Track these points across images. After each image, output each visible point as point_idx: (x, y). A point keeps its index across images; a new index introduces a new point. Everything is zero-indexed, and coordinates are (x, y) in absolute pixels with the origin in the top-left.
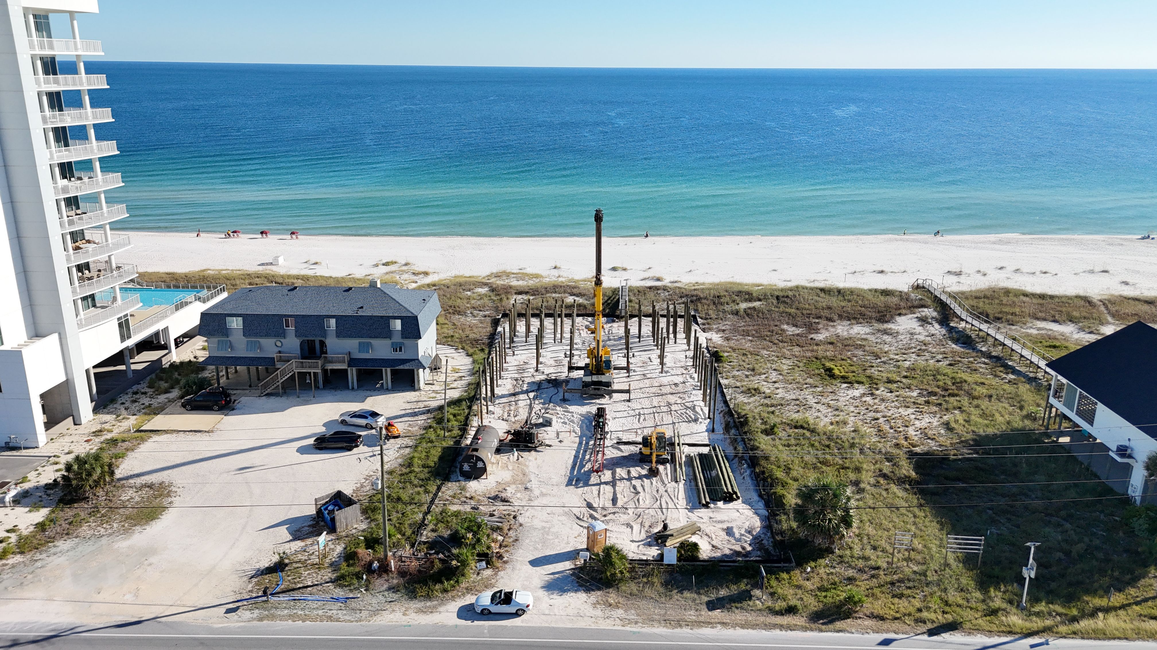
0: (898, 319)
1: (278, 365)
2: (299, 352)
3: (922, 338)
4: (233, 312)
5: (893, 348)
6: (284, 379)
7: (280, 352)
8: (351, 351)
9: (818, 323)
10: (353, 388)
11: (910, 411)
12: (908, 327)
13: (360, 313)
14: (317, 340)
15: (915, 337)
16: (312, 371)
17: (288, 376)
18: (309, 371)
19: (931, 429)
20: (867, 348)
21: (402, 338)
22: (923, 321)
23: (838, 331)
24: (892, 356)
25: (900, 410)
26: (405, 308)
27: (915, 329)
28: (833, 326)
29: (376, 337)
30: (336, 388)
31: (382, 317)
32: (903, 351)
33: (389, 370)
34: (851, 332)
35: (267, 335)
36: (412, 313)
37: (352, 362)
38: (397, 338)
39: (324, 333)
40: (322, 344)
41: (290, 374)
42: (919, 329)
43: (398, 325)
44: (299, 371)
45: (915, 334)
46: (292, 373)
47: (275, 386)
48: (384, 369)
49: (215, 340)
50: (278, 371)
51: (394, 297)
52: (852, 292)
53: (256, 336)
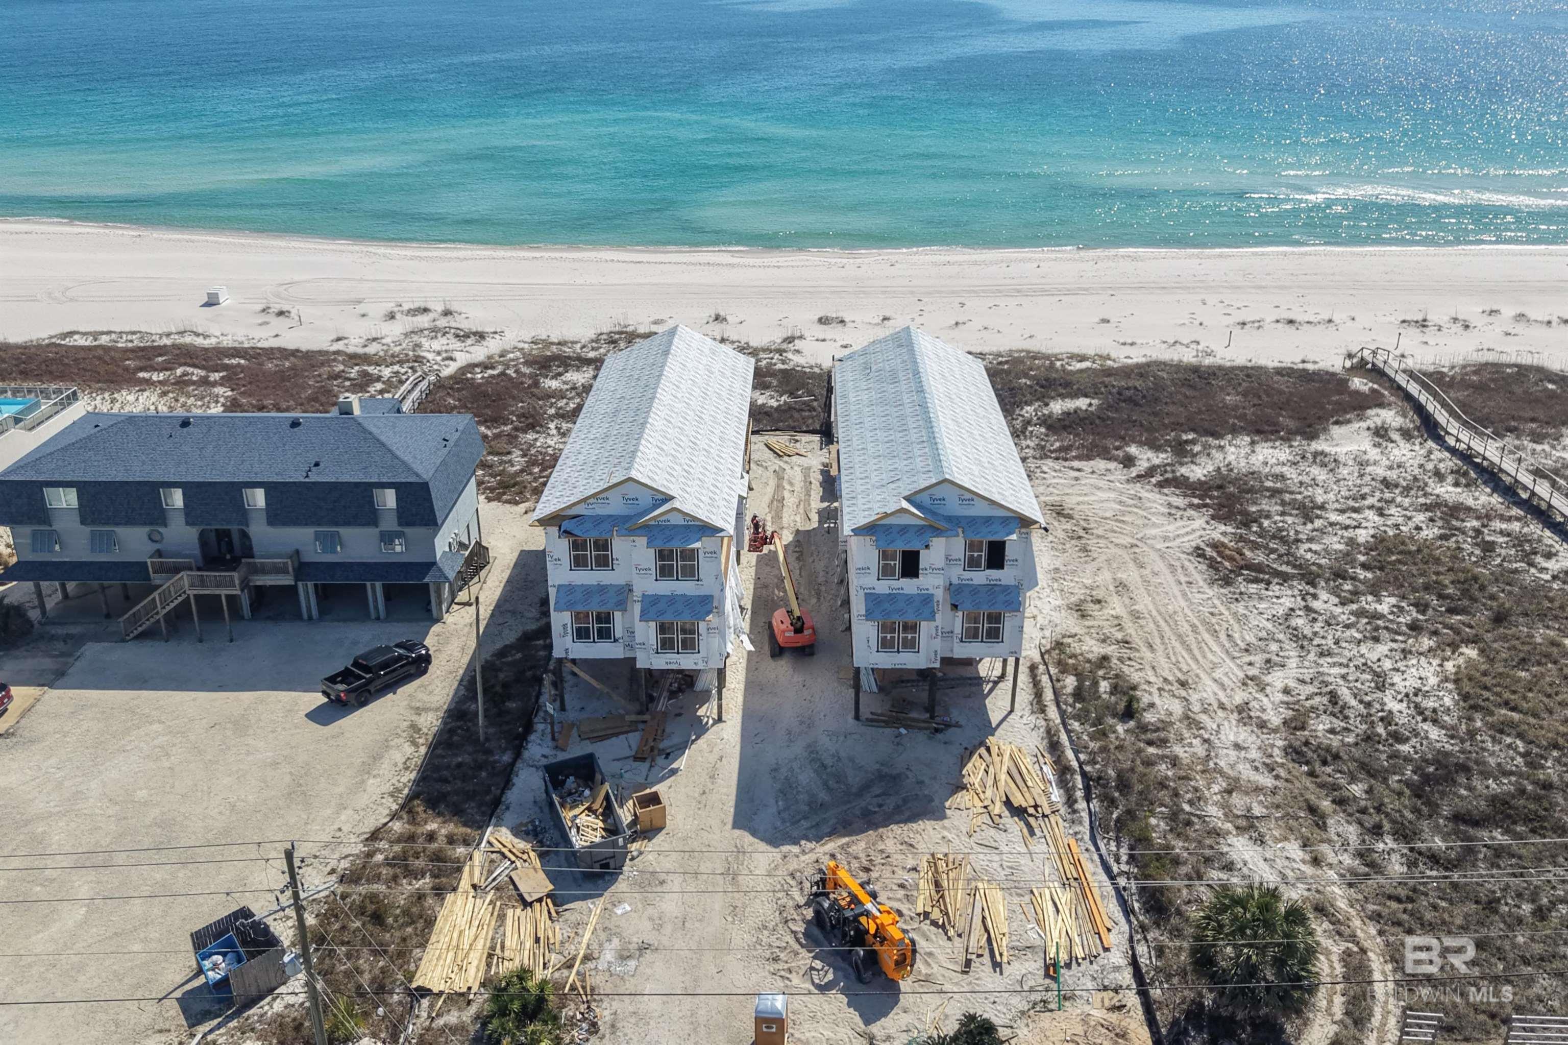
0: (1336, 431)
1: (156, 579)
2: (197, 552)
3: (1380, 472)
4: (57, 477)
5: (1331, 496)
6: (168, 608)
7: (159, 553)
8: (300, 548)
9: (1193, 442)
10: (310, 618)
11: (1382, 649)
12: (1354, 447)
13: (314, 478)
14: (234, 528)
15: (1369, 469)
16: (223, 592)
17: (176, 602)
18: (217, 592)
19: (1426, 695)
20: (1287, 497)
21: (400, 524)
22: (1381, 433)
23: (1231, 458)
24: (1334, 517)
25: (1363, 649)
26: (403, 462)
27: (1365, 453)
28: (1221, 448)
29: (347, 523)
30: (277, 618)
31: (357, 485)
32: (1351, 503)
33: (378, 585)
34: (1253, 459)
35: (130, 521)
36: (417, 475)
37: (303, 569)
38: (389, 523)
39: (243, 513)
40: (245, 535)
41: (180, 599)
42: (1373, 454)
43: (390, 499)
44: (195, 592)
45: (1367, 463)
46: (184, 596)
47: (152, 620)
48: (368, 584)
49: (27, 530)
50: (156, 594)
51: (383, 438)
52: (1248, 376)
53: (106, 523)
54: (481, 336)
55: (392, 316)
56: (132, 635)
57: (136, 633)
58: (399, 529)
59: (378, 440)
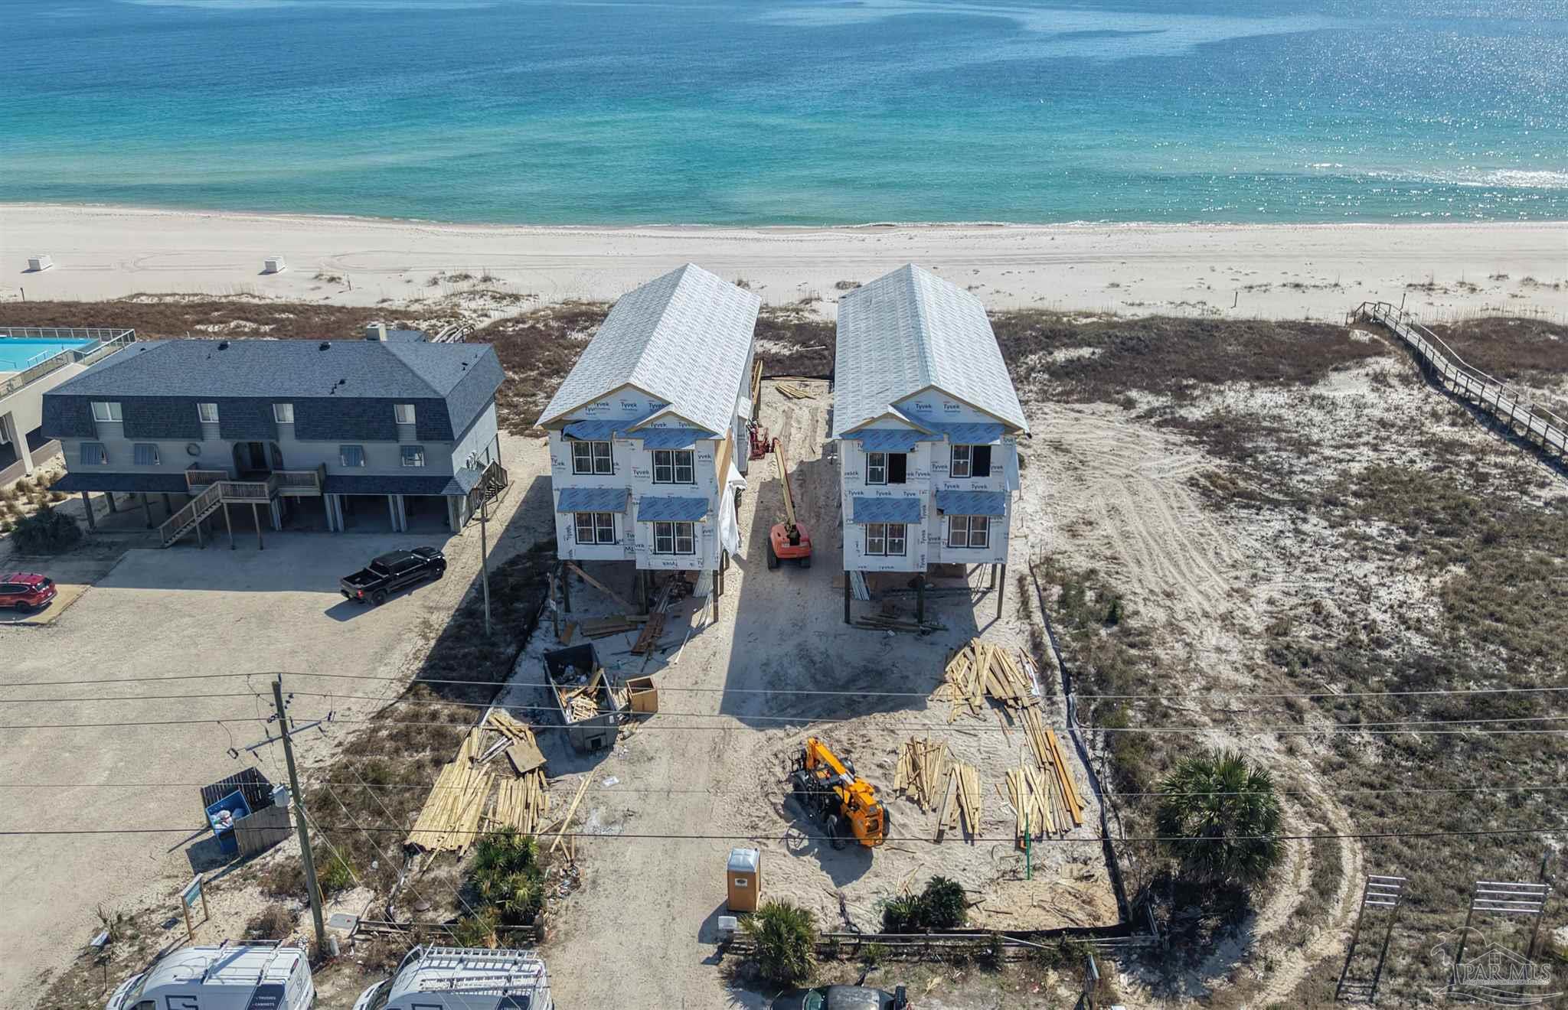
0: (1335, 377)
1: (193, 489)
2: (232, 465)
3: (1377, 413)
4: (104, 393)
5: (1328, 435)
6: (204, 516)
7: (196, 466)
8: (327, 462)
9: (1194, 387)
10: (336, 530)
11: (1369, 567)
12: (1352, 392)
13: (338, 394)
14: (266, 442)
15: (1366, 411)
16: (254, 501)
17: (211, 510)
18: (248, 501)
19: (1411, 607)
20: (1283, 435)
21: (419, 438)
22: (1380, 380)
23: (1230, 401)
24: (1328, 452)
25: (1350, 566)
26: (423, 381)
27: (1363, 397)
28: (1221, 392)
29: (370, 437)
30: (306, 530)
31: (379, 400)
32: (1346, 440)
33: (399, 497)
34: (1252, 402)
35: (169, 435)
36: (435, 392)
37: (329, 482)
38: (409, 438)
39: (273, 428)
40: (276, 451)
41: (215, 507)
42: (1372, 398)
43: (409, 415)
44: (229, 501)
45: (1365, 406)
46: (218, 505)
47: (189, 528)
48: (390, 496)
49: (76, 443)
50: (192, 503)
51: (405, 360)
52: (1250, 328)
53: (148, 437)
54: (516, 298)
55: (435, 282)
56: (170, 542)
57: (174, 540)
58: (418, 443)
59: (400, 361)
